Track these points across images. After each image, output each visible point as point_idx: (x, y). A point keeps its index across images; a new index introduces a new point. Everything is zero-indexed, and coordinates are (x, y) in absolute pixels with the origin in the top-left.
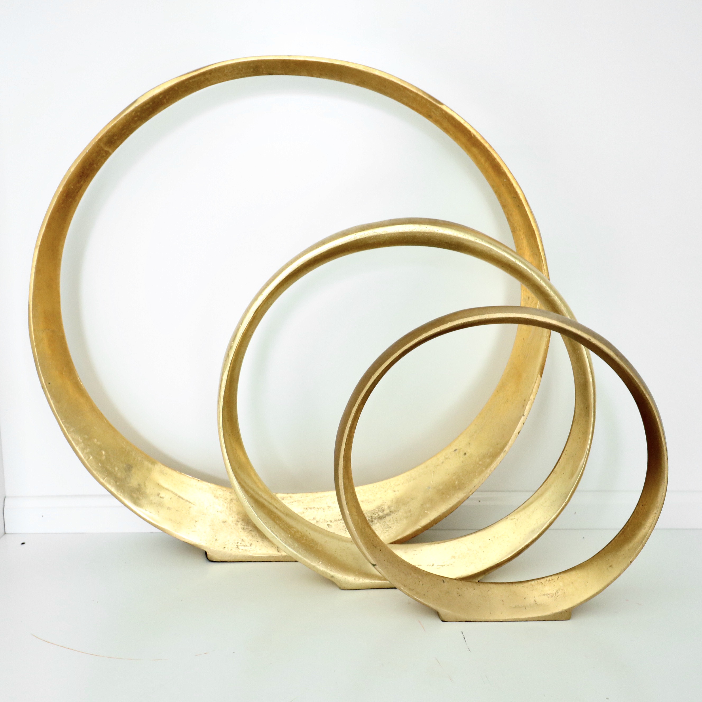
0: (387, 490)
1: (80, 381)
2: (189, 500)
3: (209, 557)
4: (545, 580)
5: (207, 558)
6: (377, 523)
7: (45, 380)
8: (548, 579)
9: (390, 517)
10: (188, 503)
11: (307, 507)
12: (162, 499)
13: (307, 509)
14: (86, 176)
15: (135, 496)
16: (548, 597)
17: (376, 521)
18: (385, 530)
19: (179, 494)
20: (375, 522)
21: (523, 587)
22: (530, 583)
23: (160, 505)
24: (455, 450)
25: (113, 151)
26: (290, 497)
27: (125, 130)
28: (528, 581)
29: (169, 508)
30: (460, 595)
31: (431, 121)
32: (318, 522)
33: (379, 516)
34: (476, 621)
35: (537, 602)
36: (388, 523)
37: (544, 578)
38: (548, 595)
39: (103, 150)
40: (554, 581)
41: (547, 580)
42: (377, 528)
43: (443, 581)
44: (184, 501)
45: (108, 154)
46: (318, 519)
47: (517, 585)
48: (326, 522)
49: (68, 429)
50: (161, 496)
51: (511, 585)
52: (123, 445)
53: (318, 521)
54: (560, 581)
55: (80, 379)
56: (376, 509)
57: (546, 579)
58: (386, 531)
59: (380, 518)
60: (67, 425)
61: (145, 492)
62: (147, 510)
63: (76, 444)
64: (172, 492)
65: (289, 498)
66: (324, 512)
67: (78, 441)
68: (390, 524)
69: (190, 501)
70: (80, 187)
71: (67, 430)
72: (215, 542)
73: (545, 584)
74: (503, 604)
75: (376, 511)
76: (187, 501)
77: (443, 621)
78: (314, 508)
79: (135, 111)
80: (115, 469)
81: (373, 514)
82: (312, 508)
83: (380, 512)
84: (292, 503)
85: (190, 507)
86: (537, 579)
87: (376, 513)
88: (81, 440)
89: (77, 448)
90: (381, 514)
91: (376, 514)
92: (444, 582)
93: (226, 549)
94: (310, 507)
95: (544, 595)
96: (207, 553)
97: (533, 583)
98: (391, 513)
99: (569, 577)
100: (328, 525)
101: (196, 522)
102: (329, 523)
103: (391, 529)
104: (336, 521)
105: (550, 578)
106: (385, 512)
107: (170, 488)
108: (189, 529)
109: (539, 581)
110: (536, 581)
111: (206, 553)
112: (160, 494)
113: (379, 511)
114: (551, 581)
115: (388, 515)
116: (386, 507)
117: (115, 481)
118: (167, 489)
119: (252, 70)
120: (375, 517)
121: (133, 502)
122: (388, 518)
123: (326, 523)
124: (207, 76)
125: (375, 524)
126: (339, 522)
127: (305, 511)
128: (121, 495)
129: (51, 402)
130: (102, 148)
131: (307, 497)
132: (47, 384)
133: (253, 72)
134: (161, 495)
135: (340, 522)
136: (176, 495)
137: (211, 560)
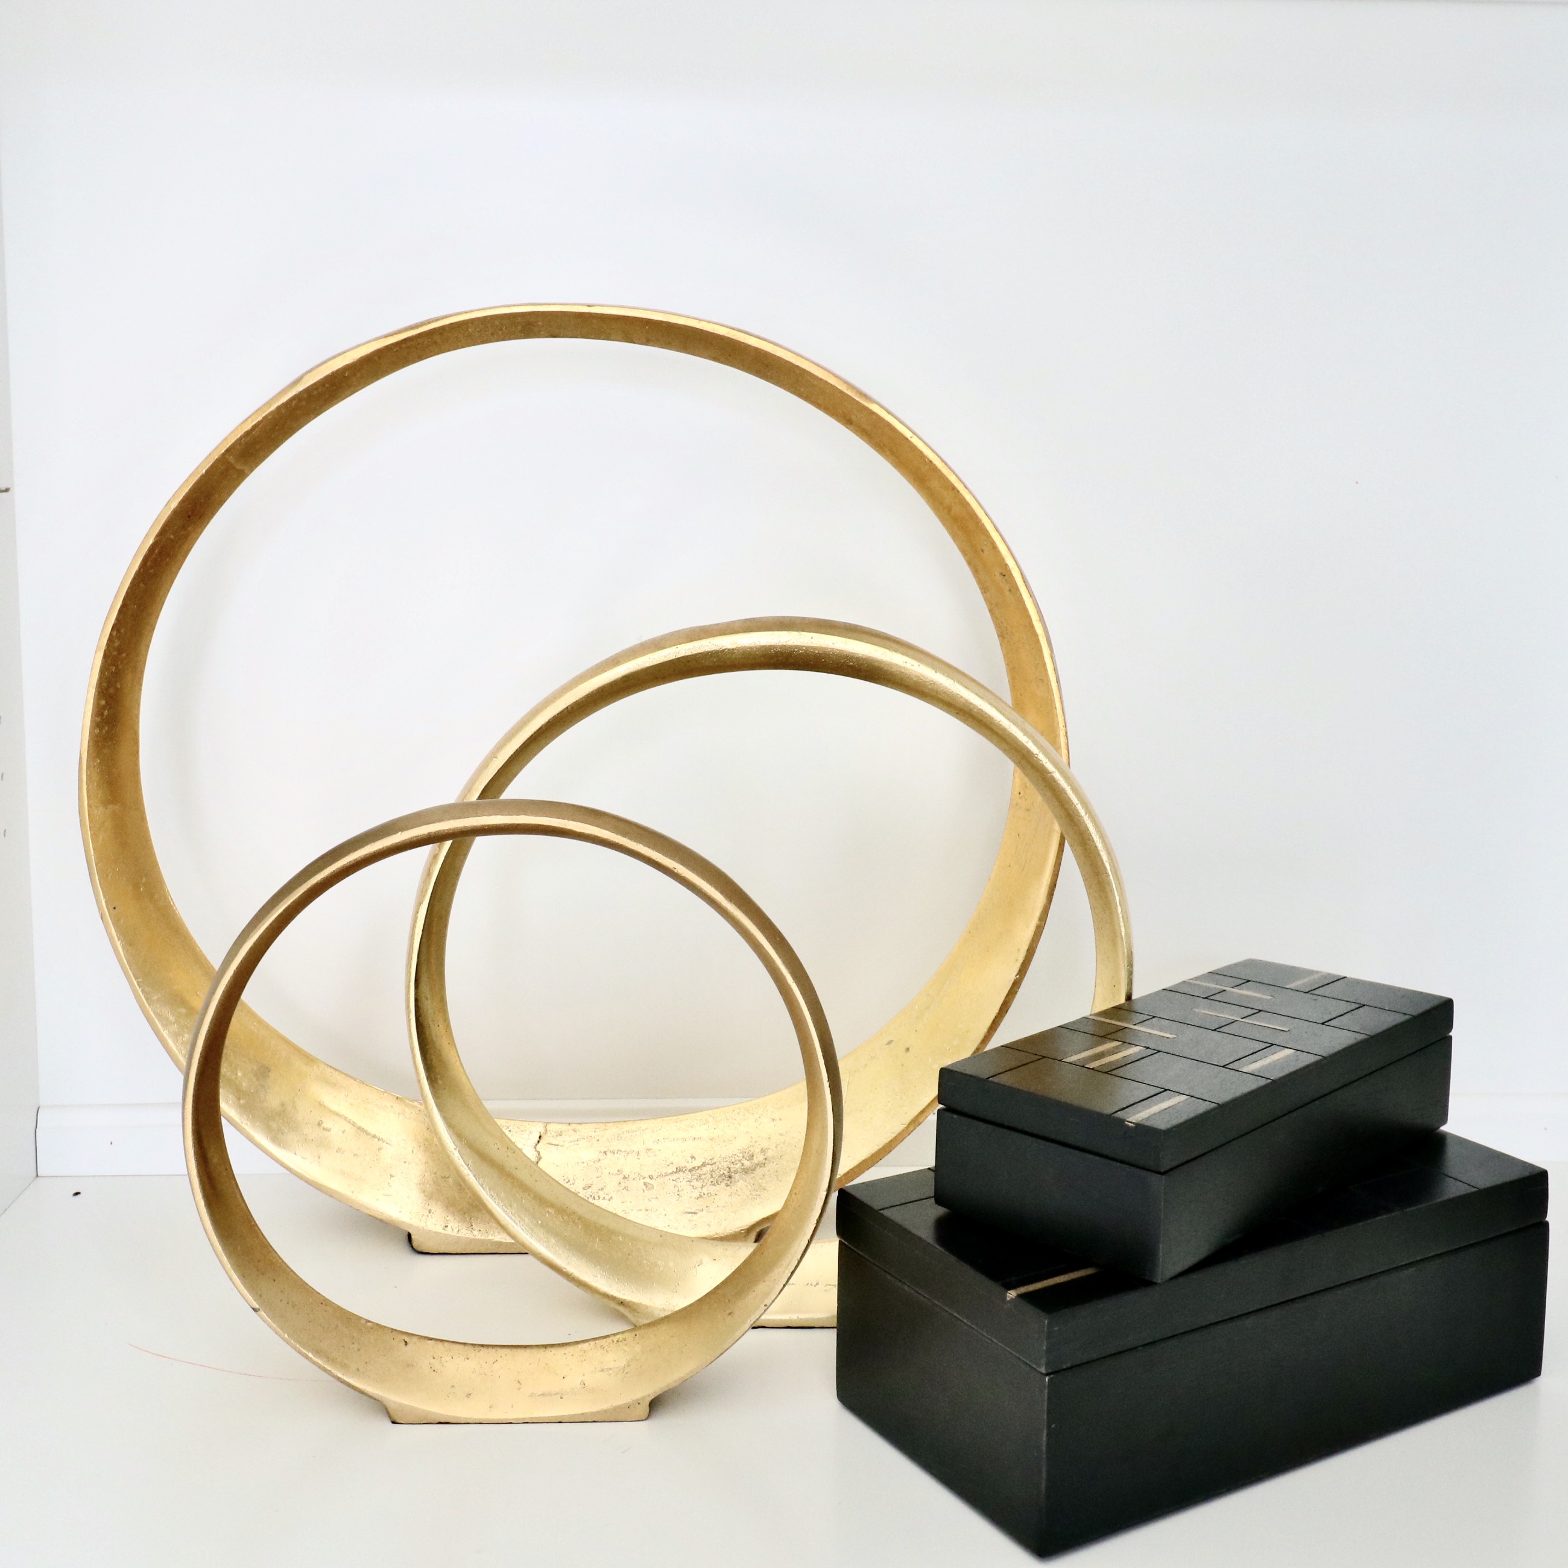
0: (760, 1117)
1: (172, 903)
2: (377, 1135)
3: (415, 1244)
4: (609, 1340)
5: (412, 1247)
6: (738, 1181)
7: (106, 903)
8: (615, 1339)
9: (765, 1170)
10: (376, 1140)
11: (606, 1150)
12: (327, 1133)
13: (605, 1153)
14: (198, 517)
15: (274, 1126)
16: (610, 1375)
17: (737, 1176)
18: (754, 1193)
19: (359, 1123)
20: (735, 1178)
21: (565, 1354)
22: (580, 1346)
23: (323, 1144)
24: (889, 1043)
25: (252, 471)
26: (575, 1131)
27: (277, 433)
28: (577, 1343)
29: (338, 1150)
30: (434, 1371)
31: (852, 431)
32: (627, 1178)
33: (742, 1167)
34: (459, 1422)
35: (586, 1385)
36: (760, 1181)
37: (608, 1336)
38: (611, 1372)
39: (234, 468)
40: (626, 1342)
41: (613, 1341)
42: (739, 1190)
43: (404, 1343)
44: (368, 1136)
45: (241, 476)
46: (626, 1173)
47: (554, 1350)
48: (642, 1178)
49: (149, 996)
50: (325, 1127)
51: (542, 1350)
52: (252, 1027)
53: (627, 1176)
54: (638, 1343)
55: (172, 900)
56: (738, 1155)
57: (612, 1338)
58: (756, 1195)
59: (746, 1171)
60: (147, 989)
61: (294, 1119)
62: (297, 1153)
63: (163, 1025)
64: (346, 1119)
65: (573, 1132)
66: (639, 1159)
67: (168, 1019)
68: (764, 1182)
69: (381, 1137)
70: (186, 537)
71: (147, 999)
72: (428, 1216)
73: (609, 1349)
74: (519, 1389)
75: (737, 1158)
76: (374, 1136)
77: (394, 1422)
78: (619, 1151)
79: (298, 397)
80: (237, 1074)
81: (733, 1163)
82: (616, 1152)
83: (746, 1159)
84: (578, 1143)
85: (380, 1149)
86: (595, 1339)
87: (737, 1162)
88: (172, 1019)
89: (165, 1033)
90: (747, 1163)
91: (737, 1164)
92: (406, 1343)
93: (448, 1229)
94: (612, 1149)
95: (603, 1370)
96: (413, 1237)
97: (585, 1346)
98: (766, 1162)
99: (655, 1335)
100: (645, 1184)
101: (392, 1178)
102: (648, 1180)
103: (765, 1191)
104: (660, 1176)
105: (620, 1337)
106: (755, 1161)
107: (343, 1111)
108: (378, 1190)
109: (597, 1342)
110: (592, 1343)
111: (409, 1236)
112: (322, 1123)
113: (743, 1157)
114: (620, 1343)
115: (761, 1165)
116: (758, 1150)
117: (236, 1097)
118: (337, 1114)
119: (520, 328)
120: (735, 1169)
121: (270, 1138)
122: (760, 1171)
123: (642, 1181)
124: (437, 338)
125: (735, 1182)
126: (667, 1178)
127: (602, 1156)
128: (248, 1123)
129: (118, 943)
130: (231, 465)
131: (606, 1130)
132: (112, 909)
133: (521, 332)
134: (325, 1125)
135: (670, 1179)
136: (354, 1124)
137: (420, 1249)
